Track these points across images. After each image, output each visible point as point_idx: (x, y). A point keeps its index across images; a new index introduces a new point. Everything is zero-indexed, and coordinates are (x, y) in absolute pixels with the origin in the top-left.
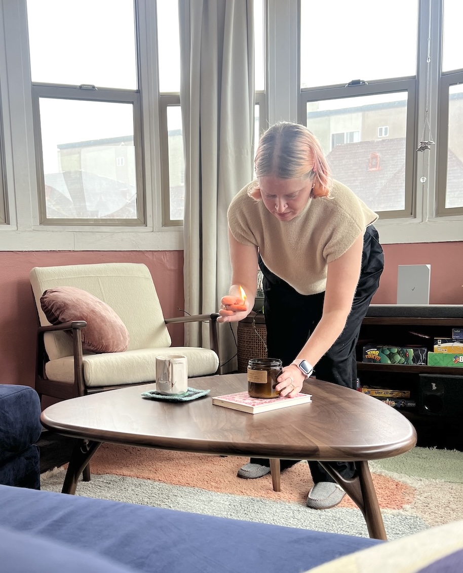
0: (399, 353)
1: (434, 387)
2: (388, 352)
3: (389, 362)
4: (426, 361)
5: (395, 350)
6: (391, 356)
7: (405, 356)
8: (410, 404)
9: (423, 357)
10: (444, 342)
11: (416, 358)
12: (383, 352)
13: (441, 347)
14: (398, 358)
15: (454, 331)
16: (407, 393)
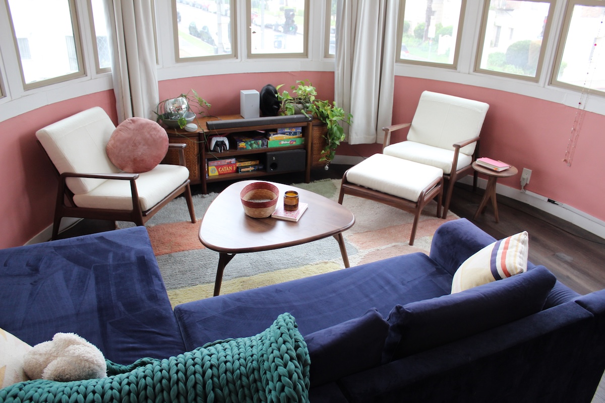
0: (254, 143)
1: (274, 159)
2: (249, 143)
3: (250, 148)
4: (267, 146)
5: (253, 142)
6: (251, 145)
7: (258, 144)
8: (260, 167)
9: (265, 144)
10: (274, 135)
11: (263, 145)
12: (247, 143)
13: (273, 137)
14: (255, 146)
15: (278, 130)
16: (258, 162)
